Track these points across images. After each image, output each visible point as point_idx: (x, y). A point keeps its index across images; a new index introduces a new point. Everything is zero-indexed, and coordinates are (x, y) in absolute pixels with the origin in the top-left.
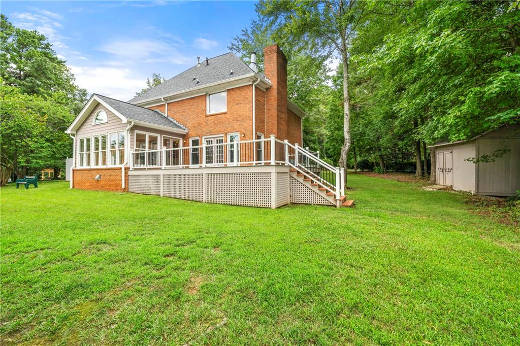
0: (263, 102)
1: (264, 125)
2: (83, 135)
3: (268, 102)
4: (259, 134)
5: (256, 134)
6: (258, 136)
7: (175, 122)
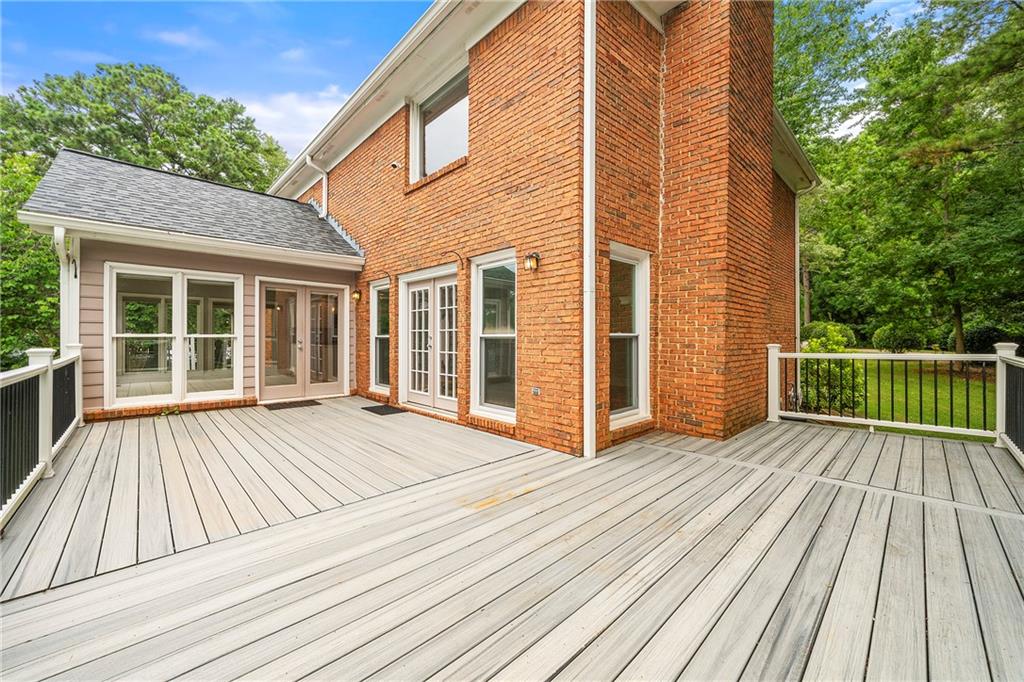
0: (647, 83)
1: (650, 208)
3: (673, 86)
4: (620, 251)
5: (602, 253)
6: (613, 263)
7: (339, 230)
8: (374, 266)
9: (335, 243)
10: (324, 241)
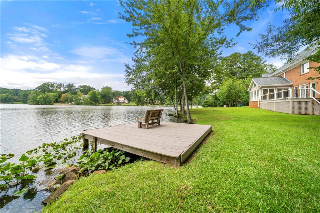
2: (252, 91)
7: (288, 80)
8: (295, 84)
9: (287, 82)
10: (286, 82)
